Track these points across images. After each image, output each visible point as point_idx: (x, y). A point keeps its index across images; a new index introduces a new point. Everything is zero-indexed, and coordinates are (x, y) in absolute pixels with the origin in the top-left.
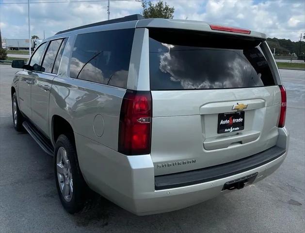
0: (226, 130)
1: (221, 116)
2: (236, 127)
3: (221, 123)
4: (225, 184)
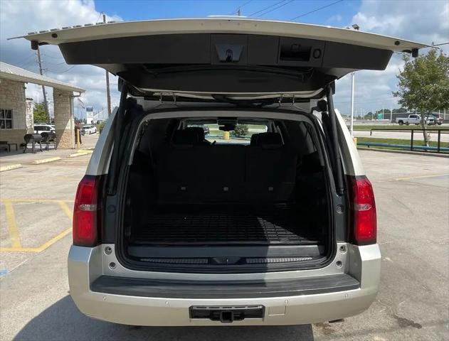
4: (190, 308)
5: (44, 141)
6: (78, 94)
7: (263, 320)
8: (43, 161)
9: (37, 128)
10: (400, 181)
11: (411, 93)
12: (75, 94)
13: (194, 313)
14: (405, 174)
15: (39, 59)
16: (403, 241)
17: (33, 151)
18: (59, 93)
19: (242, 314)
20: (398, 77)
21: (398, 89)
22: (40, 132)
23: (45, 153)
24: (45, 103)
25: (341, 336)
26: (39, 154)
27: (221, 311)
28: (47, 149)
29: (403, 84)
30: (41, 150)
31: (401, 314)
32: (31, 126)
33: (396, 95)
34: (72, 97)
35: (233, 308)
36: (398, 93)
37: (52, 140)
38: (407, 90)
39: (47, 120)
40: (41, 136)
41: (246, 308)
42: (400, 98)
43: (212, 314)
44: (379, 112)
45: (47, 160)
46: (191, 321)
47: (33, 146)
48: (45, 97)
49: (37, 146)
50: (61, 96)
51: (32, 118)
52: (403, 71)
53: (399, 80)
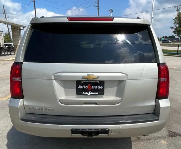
0: (84, 93)
1: (79, 83)
2: (95, 92)
3: (79, 87)
4: (71, 130)
5: (9, 51)
6: (23, 28)
7: (108, 135)
8: (8, 59)
9: (6, 45)
10: (172, 69)
11: (179, 27)
12: (21, 28)
13: (74, 132)
14: (174, 66)
15: (5, 12)
16: (173, 96)
17: (4, 55)
18: (14, 28)
19: (98, 132)
20: (173, 19)
21: (173, 26)
22: (7, 46)
23: (10, 56)
24: (9, 33)
25: (145, 140)
26: (7, 56)
27: (87, 131)
28: (10, 54)
29: (176, 23)
30: (8, 55)
31: (173, 130)
32: (3, 44)
33: (172, 28)
34: (20, 30)
35: (93, 130)
36: (173, 27)
37: (13, 50)
38: (178, 26)
39: (10, 41)
40: (7, 48)
41: (100, 130)
42: (173, 30)
43: (83, 132)
44: (162, 38)
45: (10, 59)
46: (72, 135)
47: (4, 53)
48: (9, 30)
49: (6, 53)
50: (15, 29)
51: (3, 40)
52: (176, 16)
53: (174, 21)
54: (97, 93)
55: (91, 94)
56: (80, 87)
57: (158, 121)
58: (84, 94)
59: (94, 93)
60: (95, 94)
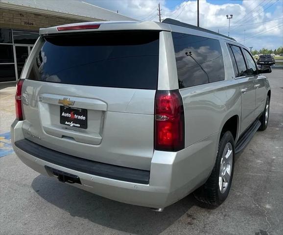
4: (45, 166)
54: (79, 126)
55: (73, 126)
56: (63, 114)
57: (148, 185)
58: (66, 124)
59: (76, 125)
60: (76, 127)
